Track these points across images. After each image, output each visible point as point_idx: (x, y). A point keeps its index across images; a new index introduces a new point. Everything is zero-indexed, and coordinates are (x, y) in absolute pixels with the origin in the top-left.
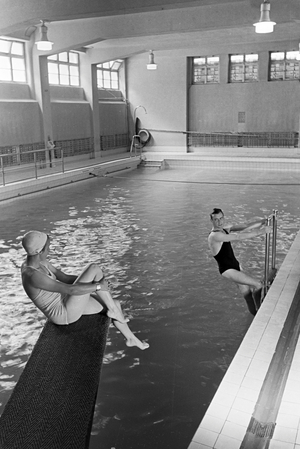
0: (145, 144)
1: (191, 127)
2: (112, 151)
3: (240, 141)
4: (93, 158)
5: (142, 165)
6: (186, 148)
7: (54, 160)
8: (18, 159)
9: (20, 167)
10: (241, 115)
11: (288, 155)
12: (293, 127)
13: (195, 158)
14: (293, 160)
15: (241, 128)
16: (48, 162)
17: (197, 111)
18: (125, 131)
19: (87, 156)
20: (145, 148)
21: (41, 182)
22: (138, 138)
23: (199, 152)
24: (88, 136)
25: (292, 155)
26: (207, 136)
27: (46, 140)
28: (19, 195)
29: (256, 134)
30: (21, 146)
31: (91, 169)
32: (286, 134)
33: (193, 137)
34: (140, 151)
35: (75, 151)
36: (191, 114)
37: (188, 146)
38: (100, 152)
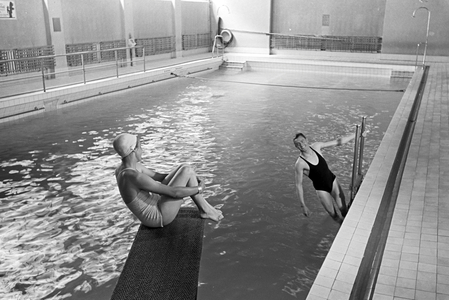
0: (227, 45)
1: (274, 29)
2: (193, 51)
3: (323, 44)
4: (174, 57)
5: (223, 66)
6: (268, 49)
7: (134, 59)
8: (99, 56)
9: (100, 65)
10: (325, 17)
11: (371, 60)
12: (377, 32)
13: (278, 61)
14: (376, 66)
15: (324, 32)
16: (129, 60)
17: (280, 13)
18: (207, 31)
19: (169, 55)
20: (227, 49)
21: (122, 81)
22: (220, 38)
23: (282, 54)
24: (170, 34)
25: (374, 60)
26: (290, 38)
27: (127, 37)
28: (100, 94)
29: (340, 37)
30: (101, 43)
31: (173, 69)
32: (370, 39)
33: (277, 39)
34: (221, 51)
35: (157, 50)
36: (275, 14)
37: (271, 48)
38: (181, 52)
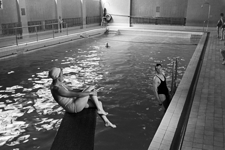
0: (109, 22)
1: (132, 14)
2: (92, 25)
3: (156, 22)
4: (82, 28)
5: (107, 33)
6: (129, 24)
7: (62, 29)
8: (44, 28)
9: (45, 32)
10: (158, 8)
11: (181, 29)
12: (184, 15)
13: (134, 30)
14: (183, 32)
15: (157, 15)
16: (59, 30)
17: (135, 6)
18: (99, 15)
19: (79, 27)
20: (109, 24)
21: (56, 40)
22: (105, 18)
23: (136, 26)
24: (80, 17)
26: (140, 18)
27: (58, 18)
28: (45, 46)
29: (165, 18)
30: (46, 21)
31: (81, 34)
32: (180, 19)
33: (133, 19)
34: (106, 25)
35: (73, 24)
36: (132, 7)
37: (130, 23)
38: (86, 25)
